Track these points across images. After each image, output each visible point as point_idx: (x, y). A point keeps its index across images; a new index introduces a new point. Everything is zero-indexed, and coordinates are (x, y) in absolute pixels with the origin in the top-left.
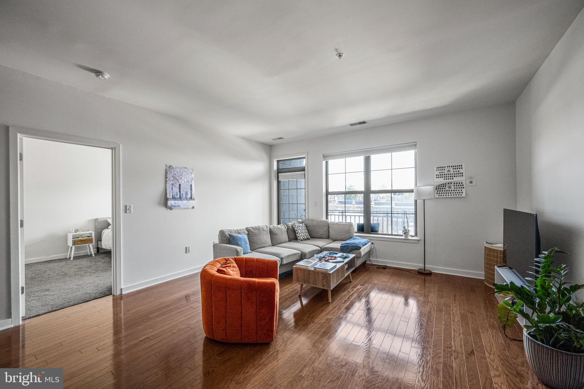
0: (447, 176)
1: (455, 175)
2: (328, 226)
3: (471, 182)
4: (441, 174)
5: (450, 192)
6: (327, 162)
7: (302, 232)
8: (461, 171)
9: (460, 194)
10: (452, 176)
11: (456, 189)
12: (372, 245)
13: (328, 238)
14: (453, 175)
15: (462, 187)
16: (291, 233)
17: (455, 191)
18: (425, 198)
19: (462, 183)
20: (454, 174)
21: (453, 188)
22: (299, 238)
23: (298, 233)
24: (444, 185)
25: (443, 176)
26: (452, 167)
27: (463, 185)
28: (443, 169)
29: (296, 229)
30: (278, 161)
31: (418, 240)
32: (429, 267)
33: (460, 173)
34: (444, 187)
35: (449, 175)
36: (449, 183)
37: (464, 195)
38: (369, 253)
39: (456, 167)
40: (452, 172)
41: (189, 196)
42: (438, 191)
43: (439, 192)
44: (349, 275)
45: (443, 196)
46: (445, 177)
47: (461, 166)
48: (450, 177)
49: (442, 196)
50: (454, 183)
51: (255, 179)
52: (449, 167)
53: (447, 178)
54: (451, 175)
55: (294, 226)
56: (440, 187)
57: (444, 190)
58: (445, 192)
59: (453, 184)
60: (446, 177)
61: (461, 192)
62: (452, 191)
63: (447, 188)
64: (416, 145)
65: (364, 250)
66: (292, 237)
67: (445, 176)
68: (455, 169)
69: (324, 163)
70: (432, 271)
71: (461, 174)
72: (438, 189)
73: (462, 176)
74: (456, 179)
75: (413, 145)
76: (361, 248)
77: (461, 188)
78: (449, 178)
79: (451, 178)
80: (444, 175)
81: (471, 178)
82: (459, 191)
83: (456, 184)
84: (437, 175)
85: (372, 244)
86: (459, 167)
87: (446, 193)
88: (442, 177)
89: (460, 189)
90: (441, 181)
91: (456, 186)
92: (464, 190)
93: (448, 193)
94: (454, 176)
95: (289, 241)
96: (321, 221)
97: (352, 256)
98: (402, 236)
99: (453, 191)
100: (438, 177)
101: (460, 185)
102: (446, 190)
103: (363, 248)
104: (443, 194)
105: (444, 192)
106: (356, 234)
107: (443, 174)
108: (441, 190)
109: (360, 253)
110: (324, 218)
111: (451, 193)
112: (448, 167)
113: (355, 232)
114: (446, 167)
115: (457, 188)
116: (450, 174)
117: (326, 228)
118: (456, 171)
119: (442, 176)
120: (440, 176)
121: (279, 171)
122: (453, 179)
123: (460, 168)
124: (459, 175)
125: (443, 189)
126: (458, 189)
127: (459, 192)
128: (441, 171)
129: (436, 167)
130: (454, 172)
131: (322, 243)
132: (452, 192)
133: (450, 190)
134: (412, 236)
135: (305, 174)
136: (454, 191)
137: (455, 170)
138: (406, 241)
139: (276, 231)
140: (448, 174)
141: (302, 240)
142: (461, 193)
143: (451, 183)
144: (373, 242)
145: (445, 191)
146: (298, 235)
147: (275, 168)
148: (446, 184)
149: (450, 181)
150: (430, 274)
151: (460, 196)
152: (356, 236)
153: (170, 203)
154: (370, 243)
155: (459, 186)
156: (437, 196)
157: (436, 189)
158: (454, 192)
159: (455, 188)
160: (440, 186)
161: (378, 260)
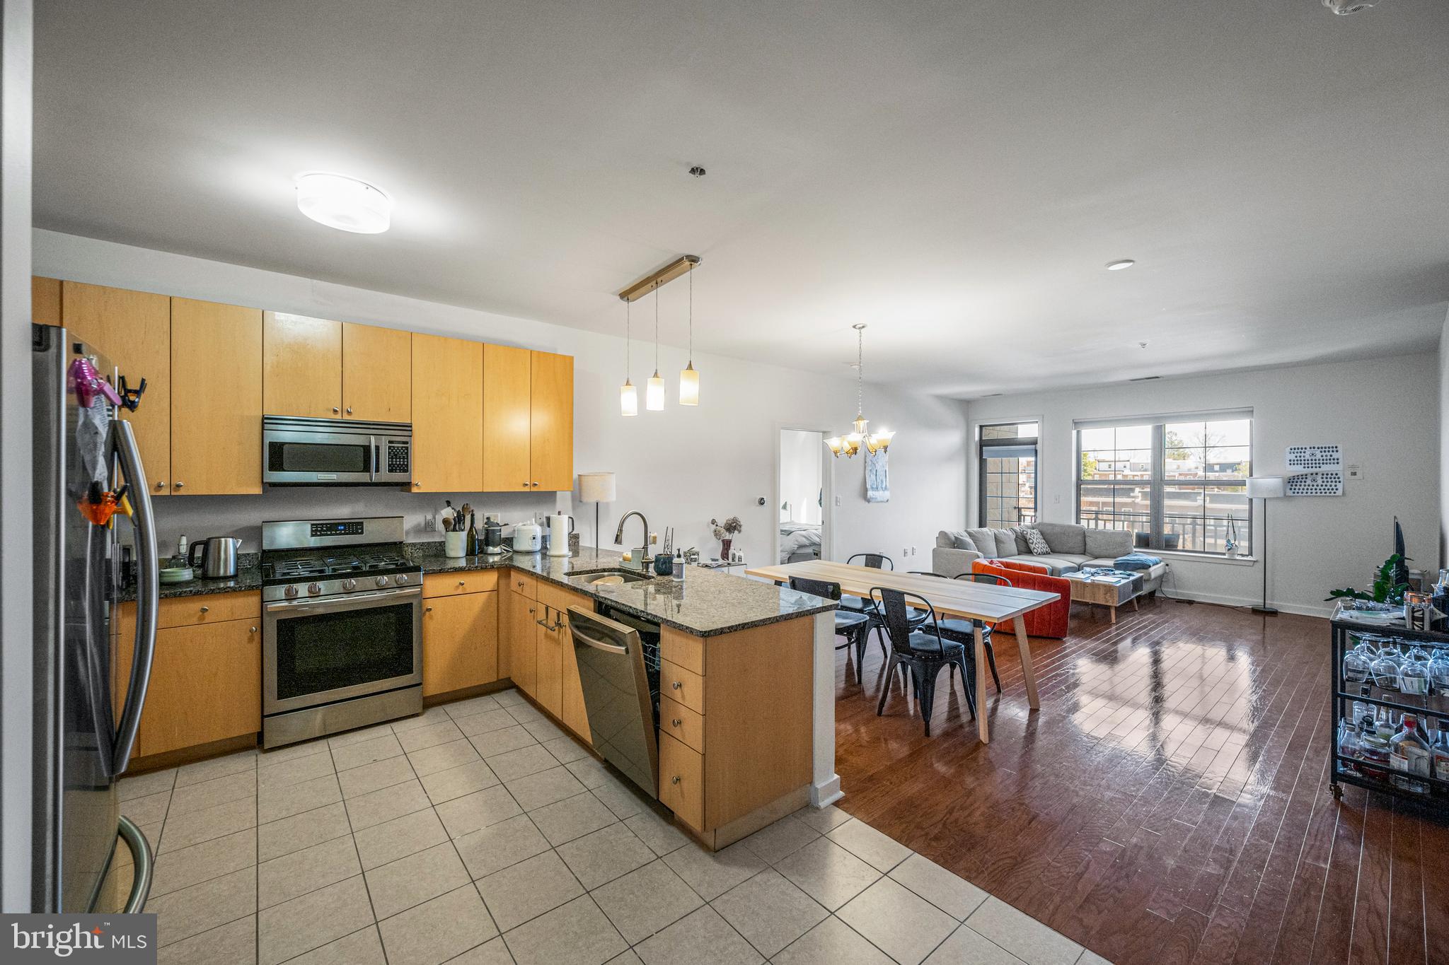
0: (1310, 462)
1: (1325, 461)
2: (1084, 535)
3: (1354, 474)
4: (1299, 458)
5: (1314, 488)
6: (1078, 432)
7: (1037, 543)
8: (1335, 455)
9: (1333, 492)
10: (1319, 464)
11: (1325, 483)
12: (1167, 567)
13: (1084, 553)
14: (1321, 462)
15: (1338, 480)
16: (1022, 543)
17: (1324, 487)
18: (1266, 496)
19: (1337, 474)
20: (1323, 460)
21: (1320, 482)
22: (1035, 551)
23: (1032, 543)
24: (1304, 477)
25: (1303, 462)
26: (1318, 448)
27: (1339, 478)
28: (1302, 451)
29: (1028, 536)
30: (981, 427)
31: (1255, 561)
32: (1272, 604)
33: (1334, 459)
34: (1304, 480)
35: (1314, 462)
36: (1312, 474)
37: (1339, 492)
38: (1162, 578)
39: (1327, 449)
40: (1319, 456)
41: (884, 486)
42: (1292, 486)
43: (1294, 487)
44: (1133, 599)
45: (1302, 493)
46: (1306, 464)
47: (1336, 447)
48: (1316, 464)
49: (1300, 494)
50: (1323, 475)
51: (950, 458)
52: (1314, 448)
53: (1310, 465)
54: (1317, 462)
55: (1025, 532)
56: (1296, 480)
57: (1303, 484)
58: (1306, 488)
59: (1320, 476)
60: (1308, 464)
61: (1335, 488)
62: (1317, 486)
63: (1309, 482)
64: (1253, 411)
65: (1155, 571)
66: (1022, 548)
67: (1306, 462)
68: (1325, 452)
69: (1074, 432)
70: (1279, 610)
71: (1336, 461)
72: (1293, 482)
73: (1338, 463)
74: (1325, 468)
75: (1249, 412)
76: (1150, 567)
77: (1336, 482)
78: (1314, 465)
79: (1318, 465)
80: (1304, 460)
81: (1353, 467)
82: (1331, 486)
83: (1325, 476)
84: (1290, 461)
85: (1167, 565)
86: (1331, 449)
87: (1308, 489)
88: (1301, 464)
89: (1333, 484)
90: (1299, 470)
91: (1327, 478)
92: (1340, 486)
93: (1312, 489)
94: (1323, 464)
95: (1019, 554)
96: (1070, 527)
97: (1137, 575)
98: (1224, 554)
99: (1320, 487)
100: (1292, 462)
101: (1335, 477)
102: (1307, 484)
103: (1151, 569)
104: (1301, 491)
105: (1303, 487)
106: (1135, 550)
107: (1302, 458)
108: (1299, 483)
109: (1150, 574)
110: (1073, 523)
111: (1316, 489)
112: (1311, 448)
113: (1135, 547)
114: (1308, 448)
115: (1327, 482)
116: (1315, 460)
117: (1080, 538)
118: (1326, 456)
119: (1299, 462)
120: (1296, 462)
121: (983, 444)
122: (1320, 467)
123: (1333, 451)
124: (1332, 461)
125: (1301, 482)
126: (1328, 484)
127: (1331, 488)
128: (1299, 454)
129: (1289, 448)
130: (1322, 456)
131: (1079, 560)
132: (1318, 488)
133: (1315, 484)
134: (1242, 555)
135: (1036, 451)
136: (1322, 486)
137: (1323, 453)
138: (1230, 562)
139: (1003, 538)
140: (1312, 460)
141: (1039, 554)
142: (1335, 490)
143: (1317, 474)
144: (1168, 562)
145: (1305, 486)
146: (1032, 546)
147: (977, 438)
148: (1306, 475)
149: (1314, 470)
150: (1274, 613)
151: (1332, 494)
152: (1136, 552)
153: (870, 493)
154: (1162, 563)
155: (1331, 478)
156: (1290, 493)
157: (1289, 482)
158: (1322, 488)
159: (1323, 482)
160: (1296, 478)
161: (1178, 591)
